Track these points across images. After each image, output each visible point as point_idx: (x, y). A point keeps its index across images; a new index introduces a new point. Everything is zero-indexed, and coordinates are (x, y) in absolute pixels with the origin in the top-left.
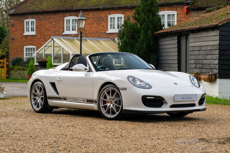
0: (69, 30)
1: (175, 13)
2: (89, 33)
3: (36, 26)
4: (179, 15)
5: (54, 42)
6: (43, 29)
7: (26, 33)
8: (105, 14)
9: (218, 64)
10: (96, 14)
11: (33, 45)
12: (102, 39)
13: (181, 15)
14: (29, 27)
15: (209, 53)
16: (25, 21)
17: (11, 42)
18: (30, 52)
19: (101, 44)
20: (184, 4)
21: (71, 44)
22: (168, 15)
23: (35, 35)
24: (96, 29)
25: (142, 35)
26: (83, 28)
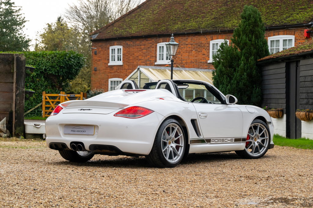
0: (163, 59)
1: (292, 37)
2: (187, 63)
3: (123, 55)
4: (298, 40)
5: (140, 74)
6: (131, 58)
7: (111, 63)
8: (207, 39)
10: (196, 39)
11: (119, 77)
12: (201, 70)
13: (300, 40)
14: (114, 56)
16: (111, 48)
17: (94, 73)
18: (116, 86)
19: (200, 76)
20: (304, 26)
22: (284, 40)
23: (122, 65)
24: (195, 58)
25: (243, 62)
26: (175, 55)
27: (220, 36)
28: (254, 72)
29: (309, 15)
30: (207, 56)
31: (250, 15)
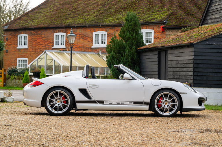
0: (58, 45)
1: (152, 31)
3: (28, 41)
4: (156, 33)
6: (34, 43)
7: (19, 47)
8: (91, 31)
9: (192, 75)
10: (83, 31)
11: (25, 57)
12: (88, 53)
13: (157, 33)
14: (21, 42)
15: (185, 66)
16: (19, 36)
17: (6, 54)
18: (23, 64)
19: (87, 57)
20: (160, 23)
21: (61, 57)
22: (146, 33)
23: (28, 49)
24: (82, 44)
25: (128, 50)
26: (73, 43)
27: (100, 29)
28: (135, 57)
29: (164, 16)
30: (91, 43)
31: (131, 19)
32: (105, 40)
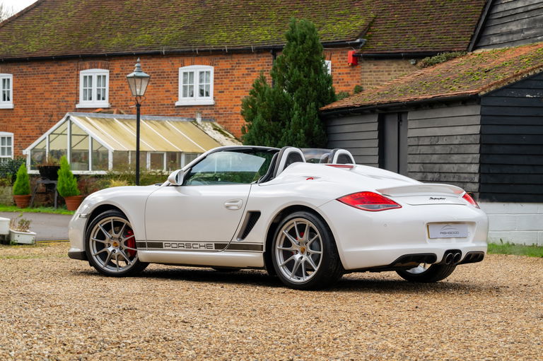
0: (91, 99)
3: (13, 90)
4: (336, 68)
5: (71, 125)
6: (30, 96)
9: (477, 172)
10: (153, 64)
11: (6, 131)
12: (169, 119)
13: (340, 68)
15: (456, 151)
18: (6, 146)
19: (168, 128)
20: (347, 45)
23: (13, 109)
25: (296, 112)
26: (142, 94)
27: (197, 59)
28: (316, 129)
29: (353, 27)
30: (175, 94)
32: (208, 86)
